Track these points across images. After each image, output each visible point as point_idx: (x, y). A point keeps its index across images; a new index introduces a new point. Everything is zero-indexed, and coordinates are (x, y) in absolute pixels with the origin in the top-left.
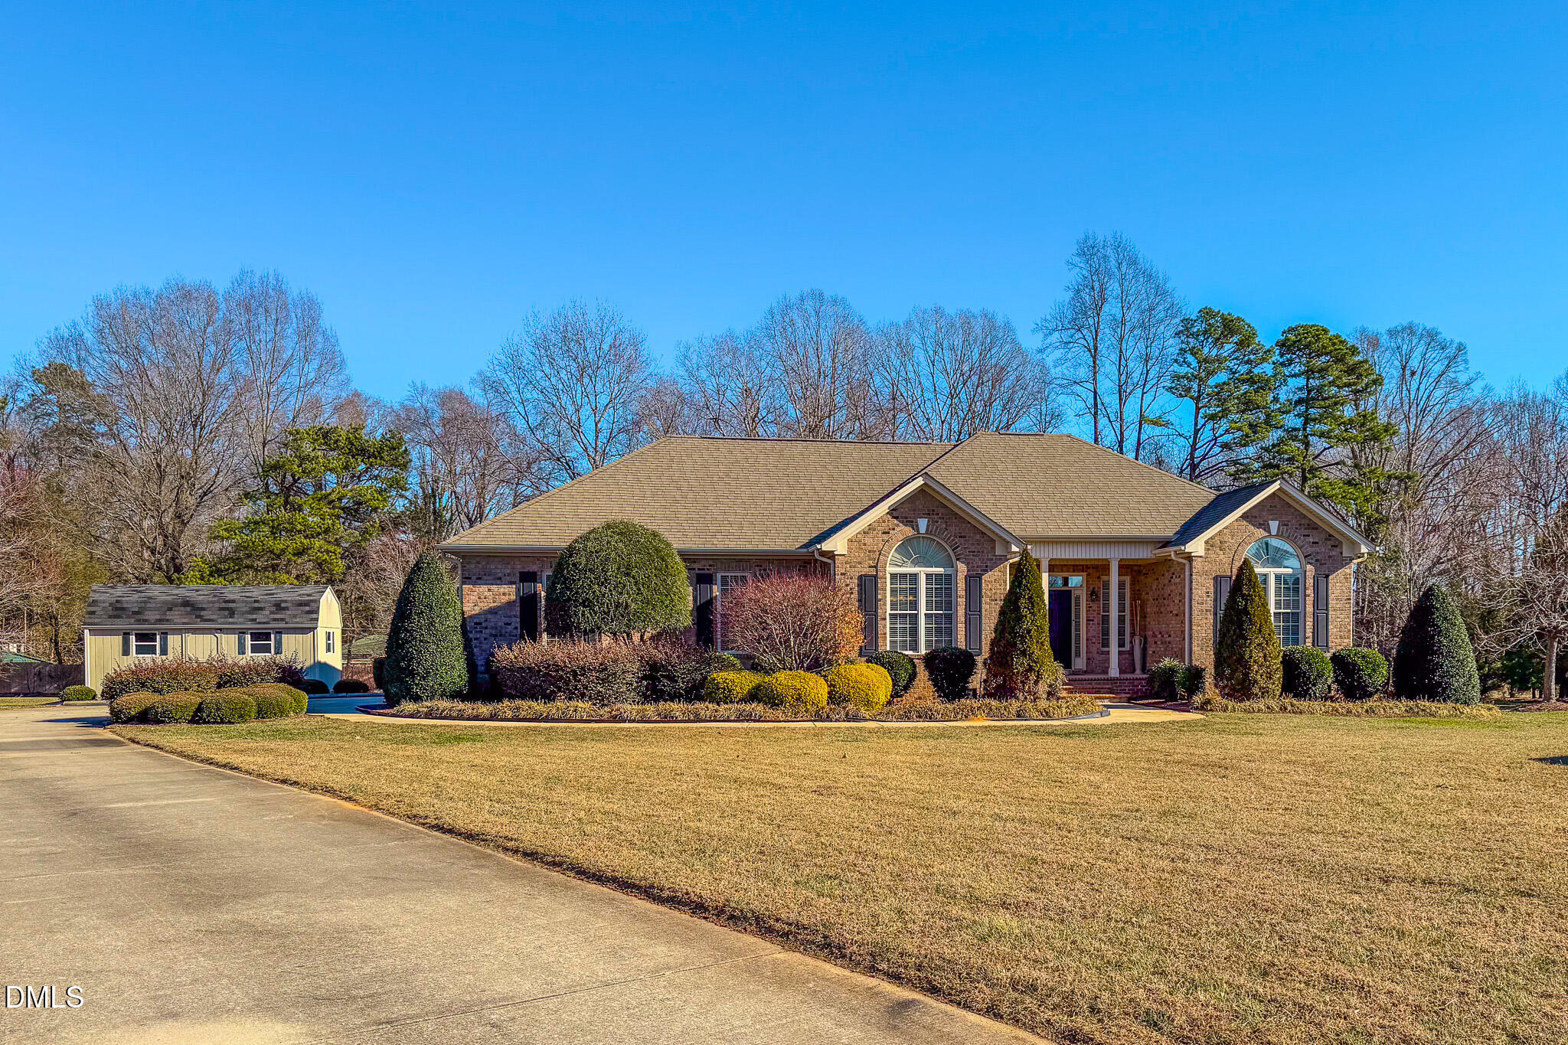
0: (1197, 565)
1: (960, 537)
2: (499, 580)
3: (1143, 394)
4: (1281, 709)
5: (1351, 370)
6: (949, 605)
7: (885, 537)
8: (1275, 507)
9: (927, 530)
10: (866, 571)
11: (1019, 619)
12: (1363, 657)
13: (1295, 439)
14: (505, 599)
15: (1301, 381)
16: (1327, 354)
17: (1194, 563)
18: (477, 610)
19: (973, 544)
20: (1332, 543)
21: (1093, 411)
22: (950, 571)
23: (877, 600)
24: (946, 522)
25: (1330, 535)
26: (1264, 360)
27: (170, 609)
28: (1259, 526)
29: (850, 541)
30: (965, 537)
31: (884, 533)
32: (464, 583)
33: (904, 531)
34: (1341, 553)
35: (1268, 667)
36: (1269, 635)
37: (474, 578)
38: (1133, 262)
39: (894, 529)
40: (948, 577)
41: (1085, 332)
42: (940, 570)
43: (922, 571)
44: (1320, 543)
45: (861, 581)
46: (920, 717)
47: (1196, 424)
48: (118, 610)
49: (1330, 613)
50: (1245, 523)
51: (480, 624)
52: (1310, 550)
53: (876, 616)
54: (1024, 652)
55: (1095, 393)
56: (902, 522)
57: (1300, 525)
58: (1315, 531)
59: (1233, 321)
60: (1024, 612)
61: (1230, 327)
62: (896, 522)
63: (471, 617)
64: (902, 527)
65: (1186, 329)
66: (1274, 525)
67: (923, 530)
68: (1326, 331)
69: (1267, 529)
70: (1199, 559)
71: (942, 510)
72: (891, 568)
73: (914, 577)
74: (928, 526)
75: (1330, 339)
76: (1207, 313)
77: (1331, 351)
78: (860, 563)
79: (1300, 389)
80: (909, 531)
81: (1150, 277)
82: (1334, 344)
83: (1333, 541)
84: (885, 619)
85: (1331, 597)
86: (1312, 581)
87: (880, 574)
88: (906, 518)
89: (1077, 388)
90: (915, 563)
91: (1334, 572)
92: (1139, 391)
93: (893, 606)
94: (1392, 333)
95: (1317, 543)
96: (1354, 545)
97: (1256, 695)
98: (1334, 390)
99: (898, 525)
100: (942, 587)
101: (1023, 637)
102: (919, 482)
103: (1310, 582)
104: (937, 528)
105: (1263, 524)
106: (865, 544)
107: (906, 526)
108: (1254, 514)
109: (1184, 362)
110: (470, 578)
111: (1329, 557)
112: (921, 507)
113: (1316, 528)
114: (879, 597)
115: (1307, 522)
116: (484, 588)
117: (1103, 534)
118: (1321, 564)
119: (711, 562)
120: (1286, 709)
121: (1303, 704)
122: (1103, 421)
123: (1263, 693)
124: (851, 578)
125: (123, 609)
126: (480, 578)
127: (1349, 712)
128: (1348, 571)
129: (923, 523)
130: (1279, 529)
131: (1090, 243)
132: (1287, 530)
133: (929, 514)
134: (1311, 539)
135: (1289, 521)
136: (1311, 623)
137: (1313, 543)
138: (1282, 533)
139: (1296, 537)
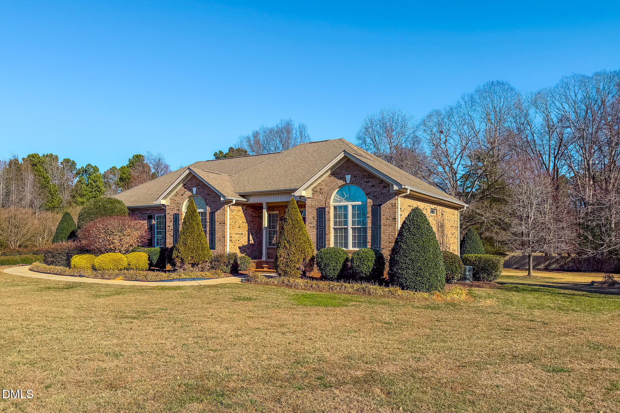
0: (308, 202)
1: (208, 195)
7: (182, 197)
8: (349, 167)
9: (196, 193)
10: (175, 212)
19: (212, 198)
20: (383, 185)
22: (205, 210)
23: (179, 224)
24: (202, 189)
25: (382, 181)
29: (171, 199)
30: (210, 195)
31: (182, 195)
33: (188, 194)
34: (389, 191)
39: (185, 193)
42: (202, 210)
44: (376, 186)
45: (174, 217)
49: (382, 227)
50: (333, 178)
52: (369, 190)
57: (364, 176)
58: (372, 179)
66: (348, 177)
67: (194, 192)
69: (345, 180)
70: (309, 199)
74: (196, 191)
78: (174, 209)
80: (190, 194)
83: (385, 183)
85: (382, 217)
86: (370, 208)
87: (180, 213)
88: (189, 188)
91: (385, 202)
95: (374, 186)
99: (186, 191)
100: (203, 218)
102: (187, 171)
104: (199, 192)
105: (342, 178)
106: (175, 201)
107: (189, 191)
108: (338, 173)
111: (382, 193)
112: (193, 183)
115: (368, 174)
118: (377, 198)
119: (152, 211)
124: (171, 215)
129: (194, 190)
130: (351, 179)
132: (356, 180)
133: (197, 186)
134: (370, 184)
135: (357, 174)
136: (370, 234)
137: (371, 186)
138: (353, 182)
139: (361, 184)
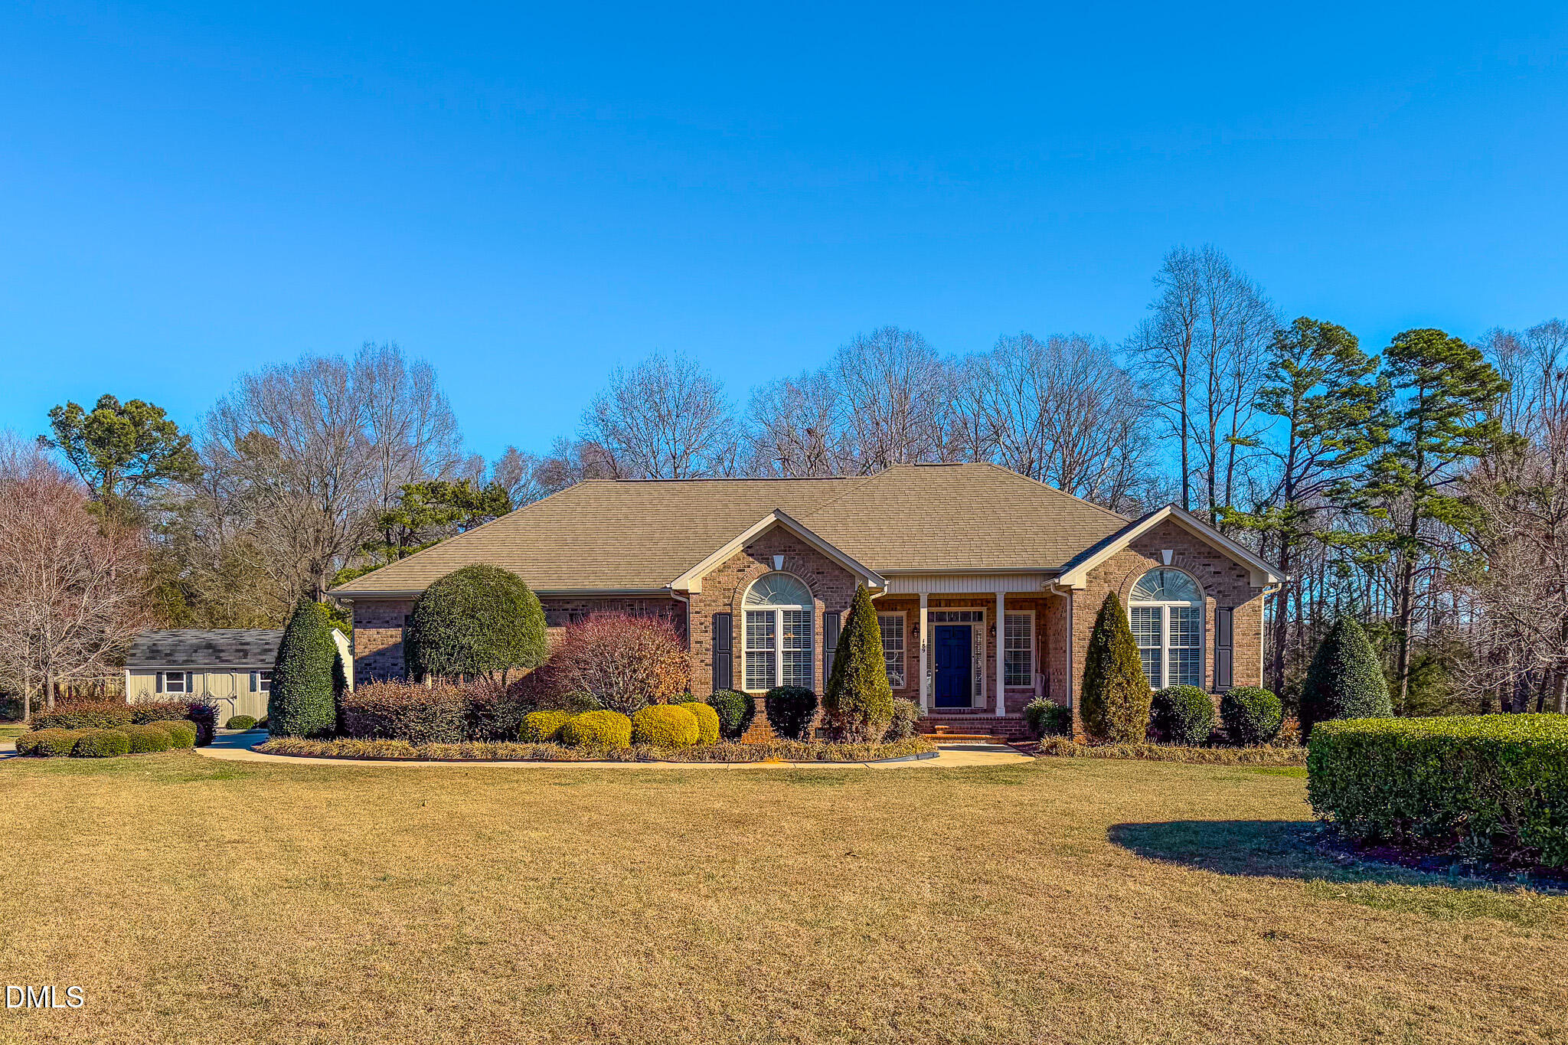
0: (1078, 598)
1: (818, 573)
2: (387, 624)
3: (1236, 411)
4: (1137, 755)
5: (1471, 377)
6: (808, 644)
7: (740, 575)
8: (1169, 534)
9: (783, 567)
10: (720, 609)
11: (849, 656)
12: (1252, 698)
13: (1403, 453)
14: (392, 641)
15: (1414, 391)
16: (1443, 360)
17: (1075, 597)
18: (367, 652)
19: (831, 580)
20: (1237, 572)
21: (1180, 432)
22: (808, 608)
23: (731, 638)
24: (803, 558)
25: (1235, 564)
26: (1365, 370)
27: (196, 651)
28: (1151, 555)
29: (704, 579)
30: (823, 573)
31: (739, 571)
32: (355, 627)
33: (759, 568)
34: (1249, 584)
35: (1128, 709)
36: (1132, 674)
37: (364, 622)
38: (1226, 275)
39: (749, 567)
40: (807, 614)
41: (1173, 351)
42: (798, 607)
43: (779, 609)
44: (1223, 573)
45: (716, 620)
46: (714, 758)
47: (1292, 442)
48: (154, 652)
49: (1235, 649)
50: (1133, 553)
51: (370, 664)
52: (1211, 581)
53: (731, 654)
54: (849, 693)
55: (1183, 413)
56: (758, 560)
57: (1199, 553)
58: (1216, 561)
59: (1330, 330)
60: (854, 650)
61: (1328, 337)
62: (751, 559)
63: (362, 658)
64: (757, 564)
65: (1280, 342)
66: (1168, 555)
67: (779, 566)
68: (1441, 335)
69: (1159, 558)
70: (1080, 592)
71: (799, 547)
72: (747, 603)
73: (771, 615)
74: (784, 562)
75: (1447, 344)
76: (1305, 324)
77: (1446, 357)
78: (714, 601)
79: (1413, 400)
80: (764, 568)
81: (1242, 288)
82: (1451, 349)
83: (1239, 570)
84: (740, 657)
85: (1236, 631)
86: (1213, 614)
87: (735, 612)
88: (762, 555)
89: (1163, 409)
90: (773, 601)
91: (1240, 605)
92: (1232, 408)
93: (749, 642)
94: (1532, 333)
95: (1219, 573)
96: (1263, 576)
97: (1114, 738)
98: (1450, 400)
99: (753, 563)
100: (800, 624)
101: (851, 676)
102: (772, 518)
103: (1210, 615)
104: (794, 564)
105: (1156, 555)
106: (719, 582)
107: (761, 563)
108: (1144, 543)
109: (1277, 376)
110: (361, 622)
111: (1234, 588)
112: (776, 544)
113: (1218, 556)
114: (734, 635)
115: (1208, 550)
116: (374, 631)
117: (983, 567)
118: (1224, 596)
119: (583, 603)
120: (1143, 754)
121: (1165, 749)
122: (1190, 442)
123: (1122, 737)
124: (706, 617)
125: (158, 651)
126: (369, 622)
127: (1218, 758)
128: (1257, 603)
129: (779, 561)
130: (1173, 558)
131: (1179, 257)
132: (1183, 559)
133: (785, 551)
134: (1212, 569)
135: (1185, 549)
136: (1212, 661)
137: (1214, 573)
138: (1177, 562)
139: (1194, 567)
